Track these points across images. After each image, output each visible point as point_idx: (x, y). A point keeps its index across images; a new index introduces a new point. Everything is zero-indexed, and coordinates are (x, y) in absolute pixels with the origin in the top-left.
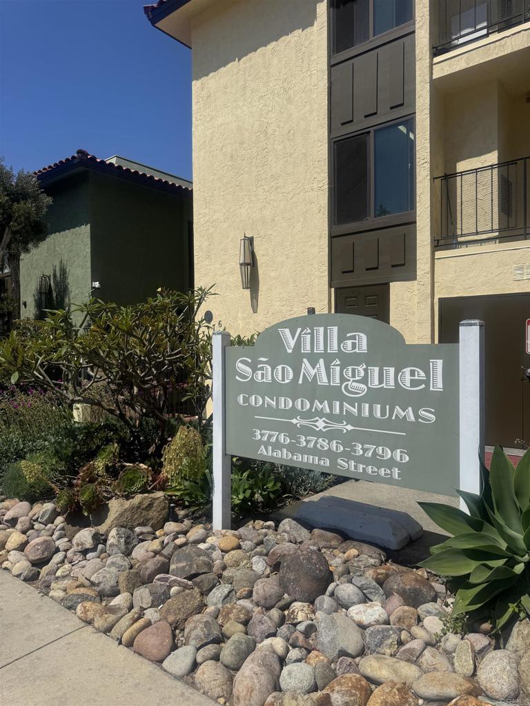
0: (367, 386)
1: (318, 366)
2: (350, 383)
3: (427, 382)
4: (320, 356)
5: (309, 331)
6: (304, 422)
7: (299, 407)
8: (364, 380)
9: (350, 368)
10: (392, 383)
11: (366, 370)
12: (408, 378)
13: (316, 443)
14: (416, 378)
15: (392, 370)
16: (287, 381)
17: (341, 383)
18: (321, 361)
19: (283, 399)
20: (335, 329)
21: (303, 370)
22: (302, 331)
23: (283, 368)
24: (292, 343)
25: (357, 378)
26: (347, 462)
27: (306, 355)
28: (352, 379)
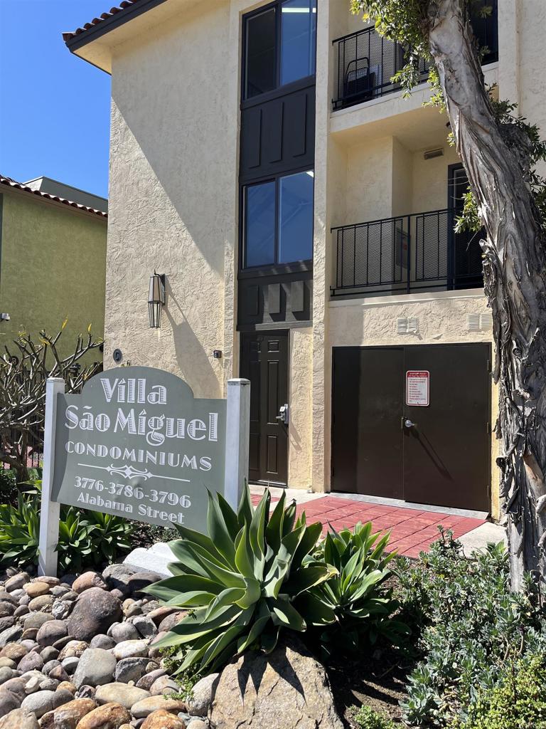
0: (165, 435)
1: (129, 416)
2: (152, 432)
3: (206, 433)
4: (132, 406)
5: (124, 382)
6: (116, 470)
7: (113, 456)
8: (163, 431)
9: (153, 418)
10: (183, 434)
11: (164, 420)
12: (194, 429)
13: (124, 490)
14: (200, 429)
15: (183, 421)
16: (105, 430)
17: (146, 433)
18: (132, 410)
19: (101, 446)
20: (144, 381)
21: (118, 420)
22: (119, 382)
23: (103, 416)
24: (111, 392)
25: (158, 428)
26: (146, 508)
27: (121, 405)
28: (154, 429)
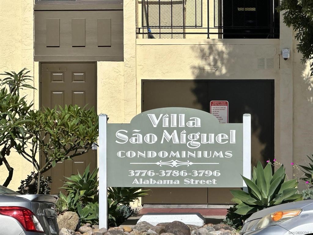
0: (200, 143)
1: (173, 134)
2: (191, 142)
3: (229, 140)
4: (174, 128)
5: (168, 116)
6: (164, 163)
7: (161, 156)
8: (199, 140)
9: (192, 135)
10: (213, 141)
11: (200, 135)
12: (220, 138)
13: (172, 173)
14: (224, 138)
15: (213, 135)
16: (153, 142)
17: (187, 142)
18: (175, 131)
19: (150, 152)
20: (183, 115)
21: (164, 136)
22: (163, 116)
23: (151, 135)
24: (157, 122)
25: (195, 139)
26: (189, 180)
27: (166, 128)
28: (192, 140)
